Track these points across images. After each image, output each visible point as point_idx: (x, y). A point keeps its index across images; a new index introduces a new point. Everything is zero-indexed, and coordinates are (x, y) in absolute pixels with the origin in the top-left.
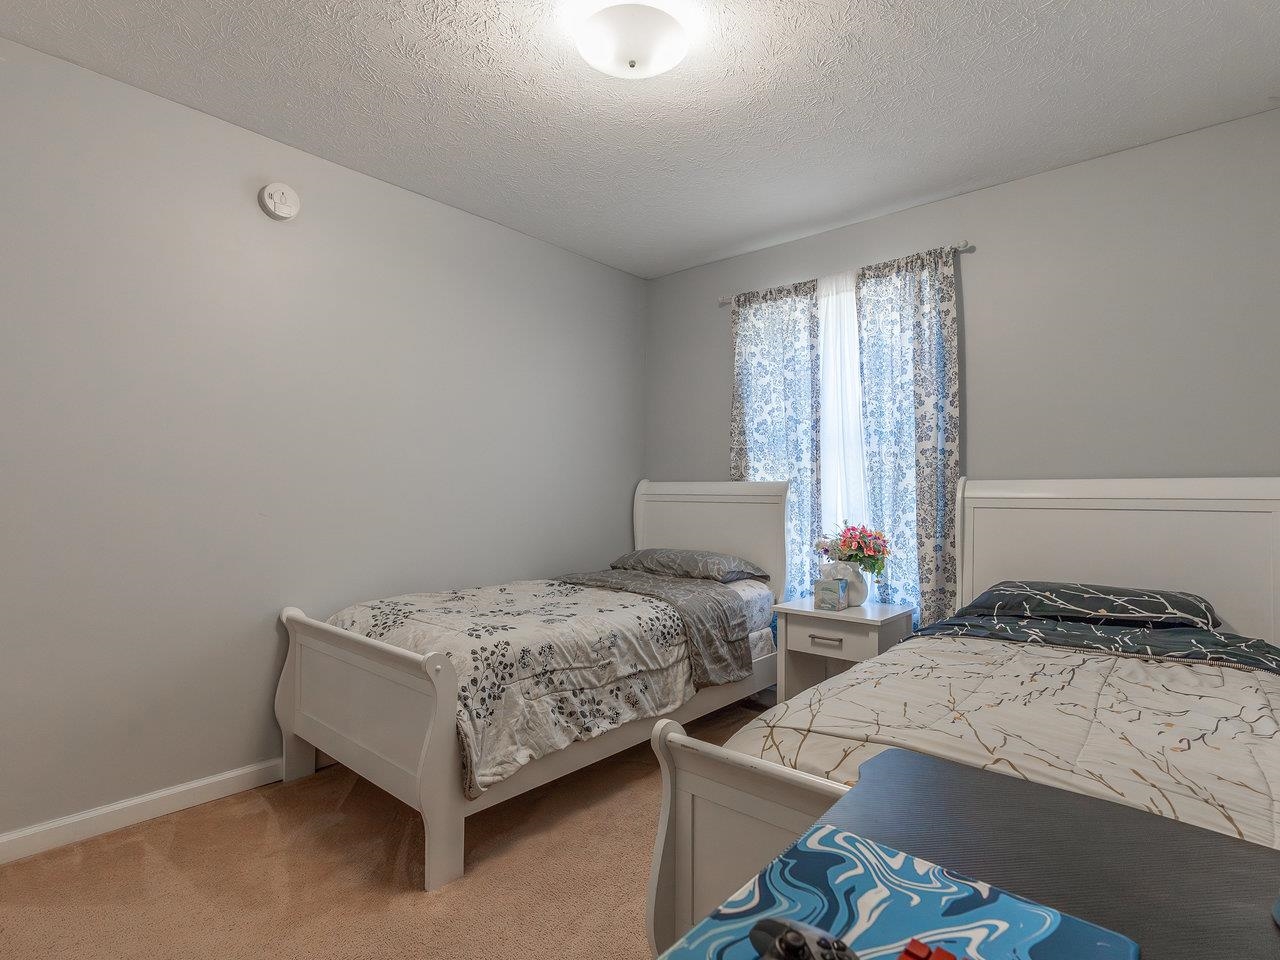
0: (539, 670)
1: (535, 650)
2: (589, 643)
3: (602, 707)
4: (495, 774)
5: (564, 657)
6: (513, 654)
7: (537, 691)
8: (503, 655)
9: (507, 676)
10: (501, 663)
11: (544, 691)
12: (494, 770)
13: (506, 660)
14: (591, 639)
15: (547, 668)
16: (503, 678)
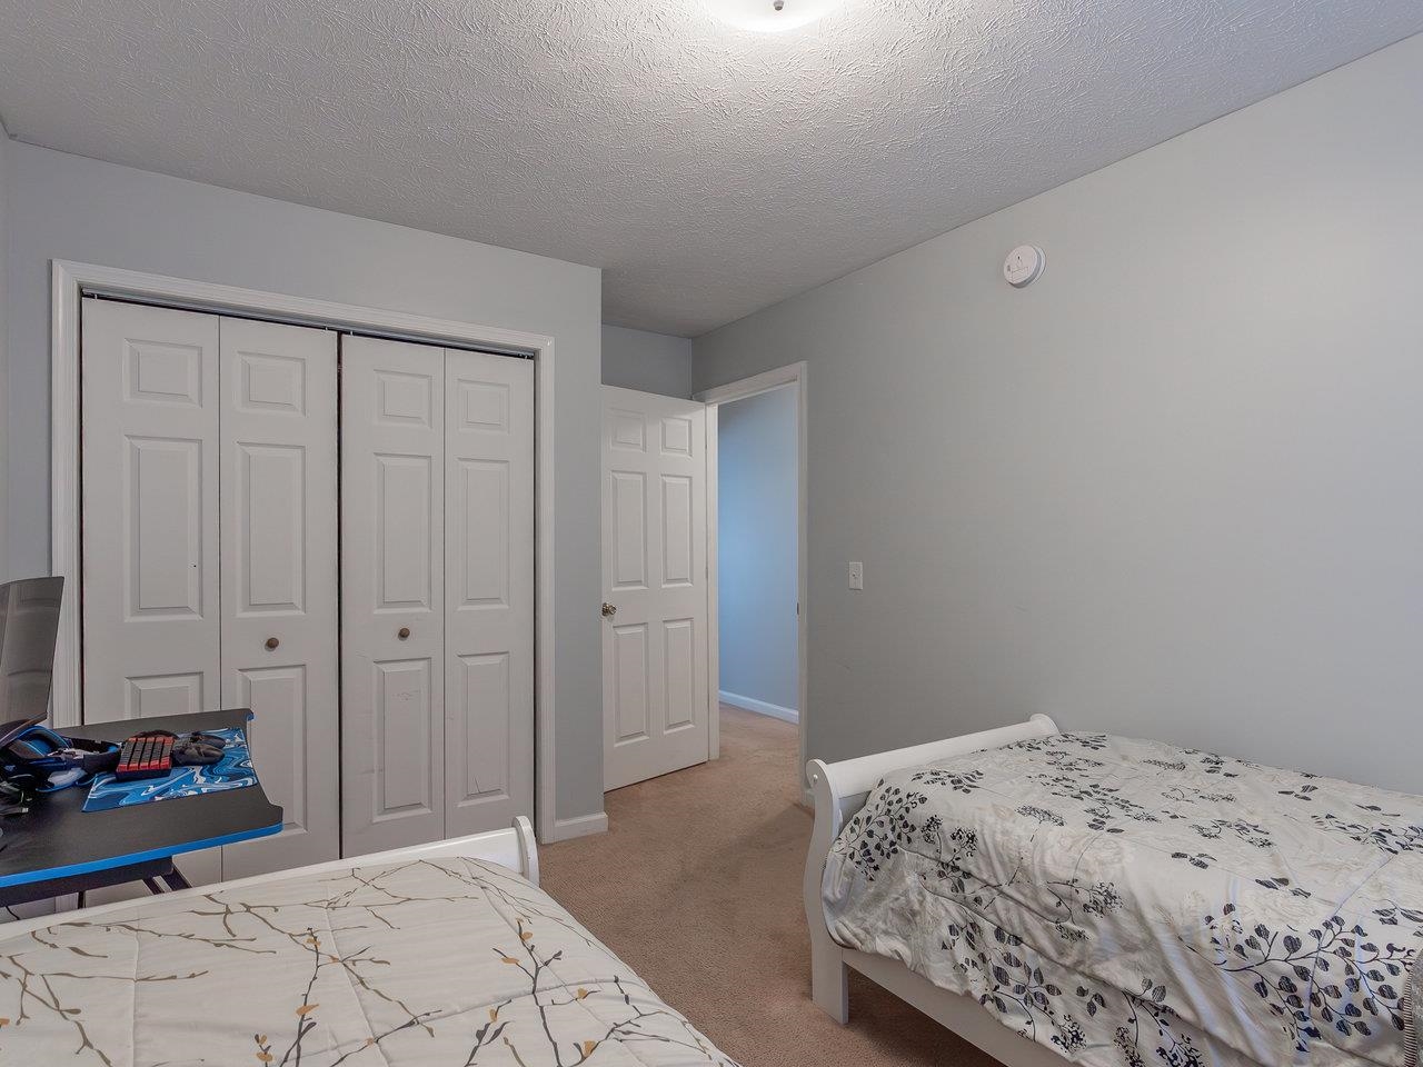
0: (947, 857)
1: (948, 827)
2: (1045, 873)
3: (1055, 1001)
4: (855, 935)
5: (990, 864)
6: (920, 815)
7: (936, 883)
8: (907, 810)
9: (904, 837)
10: (902, 818)
11: (948, 892)
12: (859, 931)
13: (908, 818)
14: (1051, 868)
15: (958, 863)
16: (899, 837)
